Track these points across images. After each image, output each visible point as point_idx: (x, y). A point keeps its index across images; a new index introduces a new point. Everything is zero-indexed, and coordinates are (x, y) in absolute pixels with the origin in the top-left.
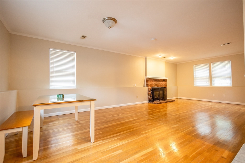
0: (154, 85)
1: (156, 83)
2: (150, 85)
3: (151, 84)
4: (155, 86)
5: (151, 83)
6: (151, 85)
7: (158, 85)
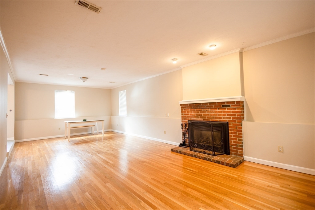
0: (195, 117)
1: (200, 112)
2: (186, 117)
3: (188, 115)
4: (197, 117)
5: (188, 112)
6: (188, 117)
7: (205, 117)
